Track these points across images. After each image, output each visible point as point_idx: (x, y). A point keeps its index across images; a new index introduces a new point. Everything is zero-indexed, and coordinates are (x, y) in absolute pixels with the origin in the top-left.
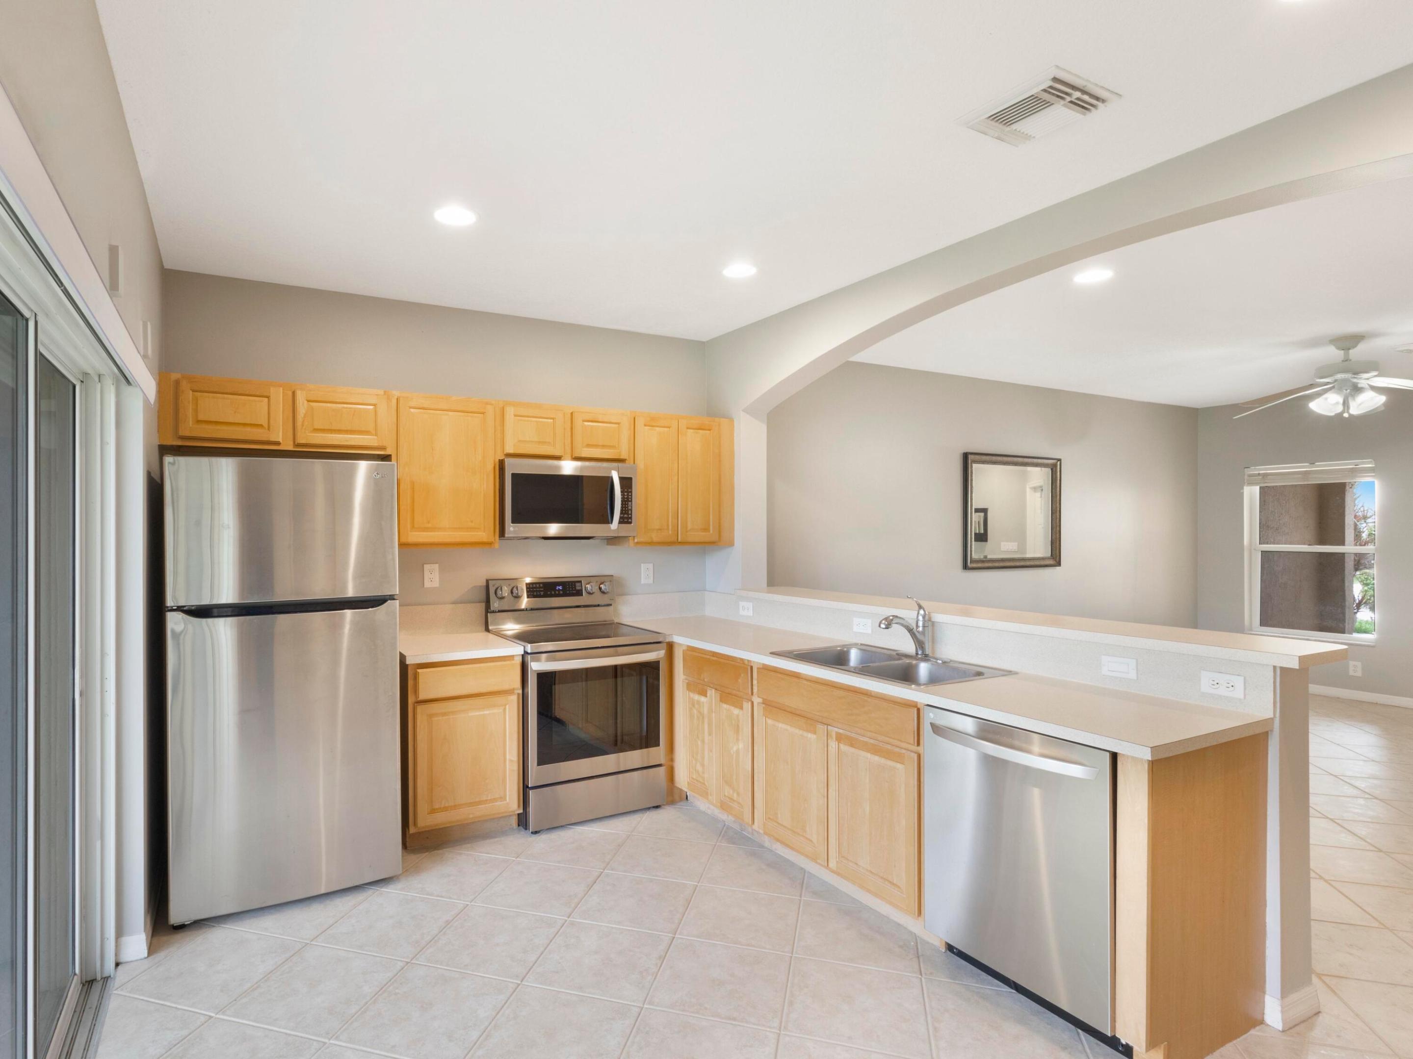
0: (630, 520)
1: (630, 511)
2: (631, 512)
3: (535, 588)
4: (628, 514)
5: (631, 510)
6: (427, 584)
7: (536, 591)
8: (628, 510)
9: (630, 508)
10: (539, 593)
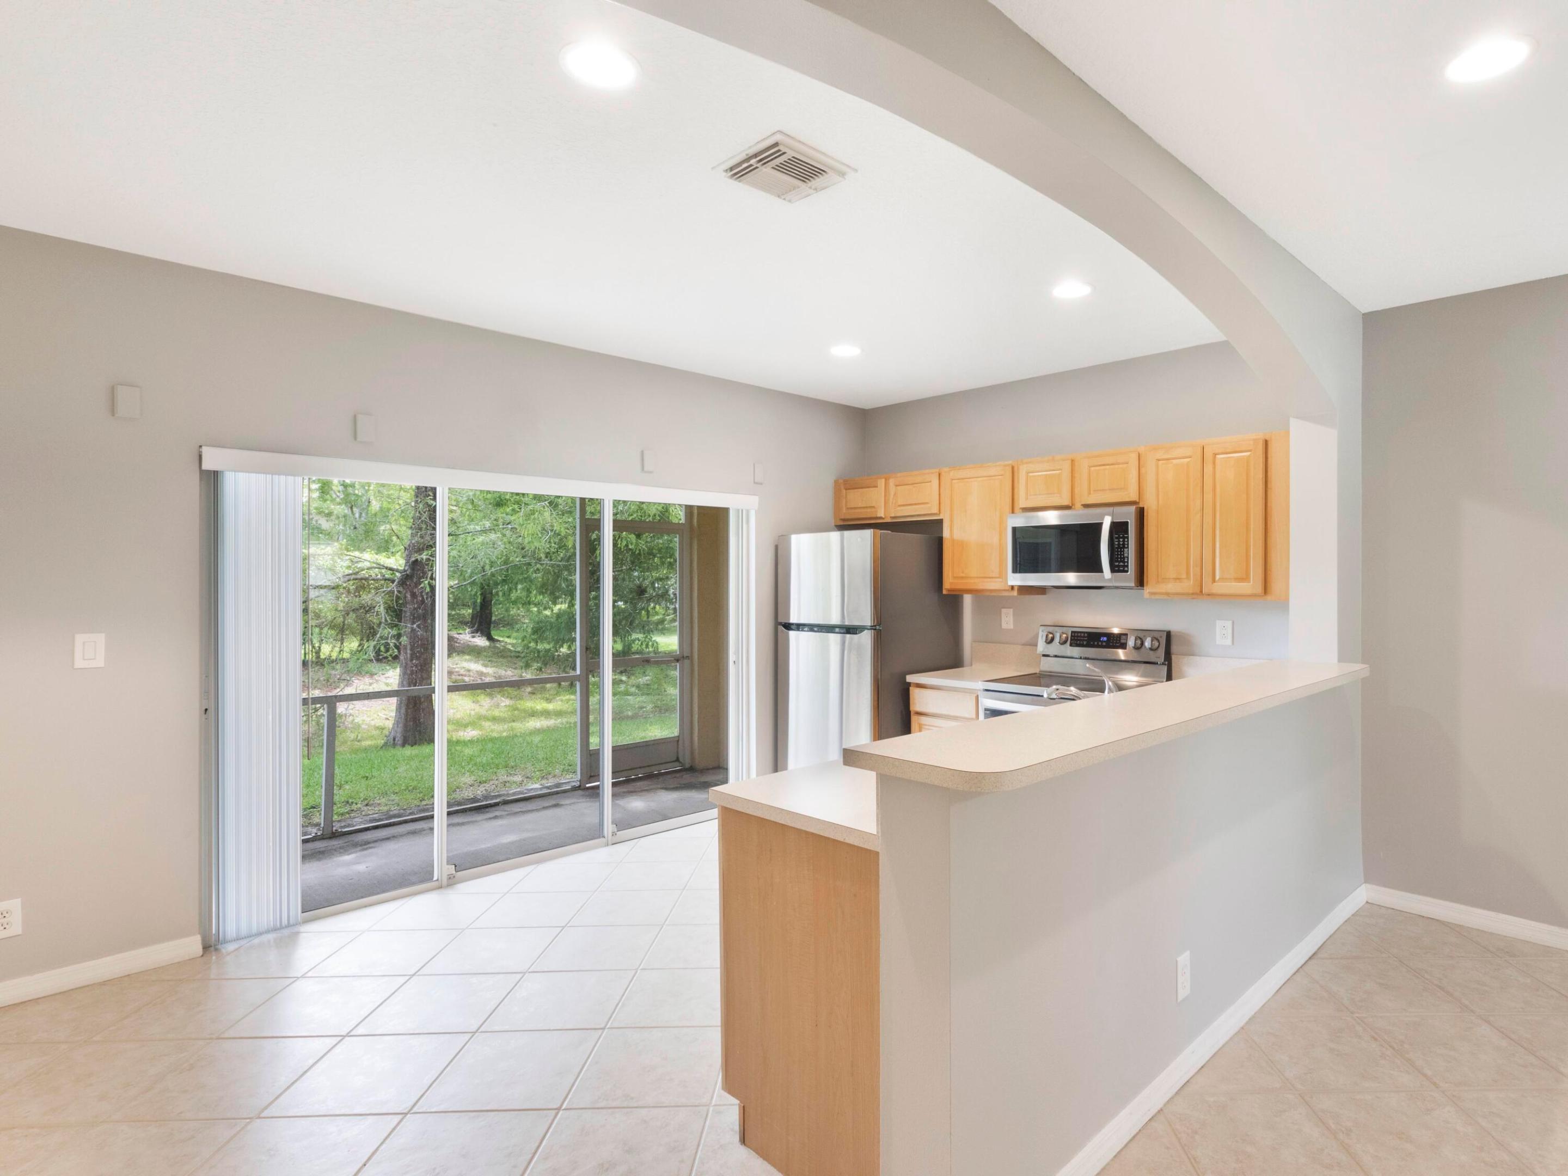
0: (1126, 569)
1: (1126, 559)
2: (1128, 560)
3: (1078, 636)
4: (1124, 562)
5: (1128, 558)
6: (1004, 626)
7: (1080, 640)
8: (1124, 558)
9: (1126, 555)
10: (1082, 643)
